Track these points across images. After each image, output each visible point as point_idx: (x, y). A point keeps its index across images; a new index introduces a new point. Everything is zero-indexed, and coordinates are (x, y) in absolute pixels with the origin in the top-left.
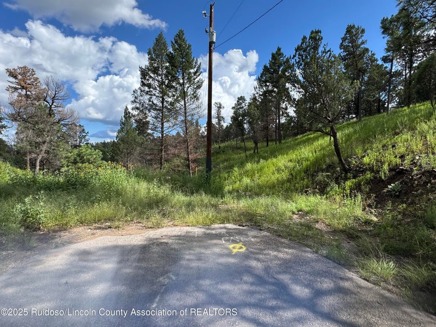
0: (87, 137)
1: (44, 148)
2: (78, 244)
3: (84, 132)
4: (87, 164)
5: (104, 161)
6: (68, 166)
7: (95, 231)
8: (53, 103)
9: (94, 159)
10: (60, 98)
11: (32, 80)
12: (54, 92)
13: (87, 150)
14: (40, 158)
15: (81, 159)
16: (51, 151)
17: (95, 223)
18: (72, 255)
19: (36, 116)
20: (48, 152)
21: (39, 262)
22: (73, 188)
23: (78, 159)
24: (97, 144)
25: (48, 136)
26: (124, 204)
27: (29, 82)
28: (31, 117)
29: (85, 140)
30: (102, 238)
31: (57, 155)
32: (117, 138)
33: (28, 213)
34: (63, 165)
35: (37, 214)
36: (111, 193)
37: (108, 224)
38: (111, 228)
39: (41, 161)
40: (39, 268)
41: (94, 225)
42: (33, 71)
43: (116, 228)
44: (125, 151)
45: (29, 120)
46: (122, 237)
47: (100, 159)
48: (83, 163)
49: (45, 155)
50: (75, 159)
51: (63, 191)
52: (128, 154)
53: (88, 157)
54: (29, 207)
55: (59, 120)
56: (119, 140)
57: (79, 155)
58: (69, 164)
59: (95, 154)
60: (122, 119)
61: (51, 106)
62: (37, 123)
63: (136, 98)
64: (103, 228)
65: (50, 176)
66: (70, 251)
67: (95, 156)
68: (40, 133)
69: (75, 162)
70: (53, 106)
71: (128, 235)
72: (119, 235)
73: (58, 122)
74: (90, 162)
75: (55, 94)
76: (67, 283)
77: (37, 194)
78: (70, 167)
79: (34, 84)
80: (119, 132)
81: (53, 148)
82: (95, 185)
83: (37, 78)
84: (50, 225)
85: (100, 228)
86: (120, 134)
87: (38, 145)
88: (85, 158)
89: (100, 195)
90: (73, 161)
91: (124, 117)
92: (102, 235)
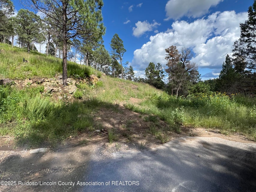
0: (200, 78)
1: (180, 84)
2: (201, 138)
3: (198, 75)
4: (201, 93)
5: (211, 91)
6: (191, 94)
7: (210, 133)
8: (185, 61)
9: (205, 90)
10: (188, 58)
11: (175, 52)
12: (185, 55)
13: (201, 85)
14: (178, 89)
15: (198, 90)
16: (183, 86)
17: (210, 128)
18: (199, 142)
19: (177, 69)
20: (181, 87)
21: (184, 141)
22: (196, 106)
23: (196, 90)
24: (206, 81)
25: (182, 78)
26: (229, 120)
27: (173, 53)
28: (175, 70)
29: (199, 79)
30: (215, 138)
31: (186, 88)
32: (219, 76)
33: (177, 116)
34: (188, 93)
35: (181, 117)
36: (219, 111)
37: (218, 130)
38: (220, 133)
39: (179, 91)
40: (184, 144)
41: (209, 129)
42: (176, 47)
43: (224, 134)
44: (226, 84)
45: (175, 71)
46: (229, 141)
47: (209, 90)
48: (199, 92)
49: (180, 88)
50: (195, 90)
51: (191, 107)
52: (227, 87)
53: (202, 89)
54: (177, 113)
55: (187, 70)
56: (221, 77)
57: (197, 88)
58: (192, 93)
59: (206, 87)
60: (224, 64)
61: (184, 63)
62: (177, 72)
63: (236, 47)
64: (215, 132)
65: (185, 99)
66: (198, 140)
67: (206, 88)
68: (178, 77)
69: (195, 92)
70: (185, 63)
71: (233, 140)
72: (226, 139)
73: (187, 71)
74: (203, 92)
75: (186, 56)
76: (199, 156)
77: (181, 107)
78: (192, 94)
79: (176, 53)
80: (222, 72)
81: (184, 84)
82: (208, 105)
83: (177, 50)
84: (186, 124)
85: (213, 132)
86: (222, 74)
87: (177, 83)
88: (200, 89)
89: (212, 111)
90: (193, 91)
91: (226, 62)
92: (215, 136)
